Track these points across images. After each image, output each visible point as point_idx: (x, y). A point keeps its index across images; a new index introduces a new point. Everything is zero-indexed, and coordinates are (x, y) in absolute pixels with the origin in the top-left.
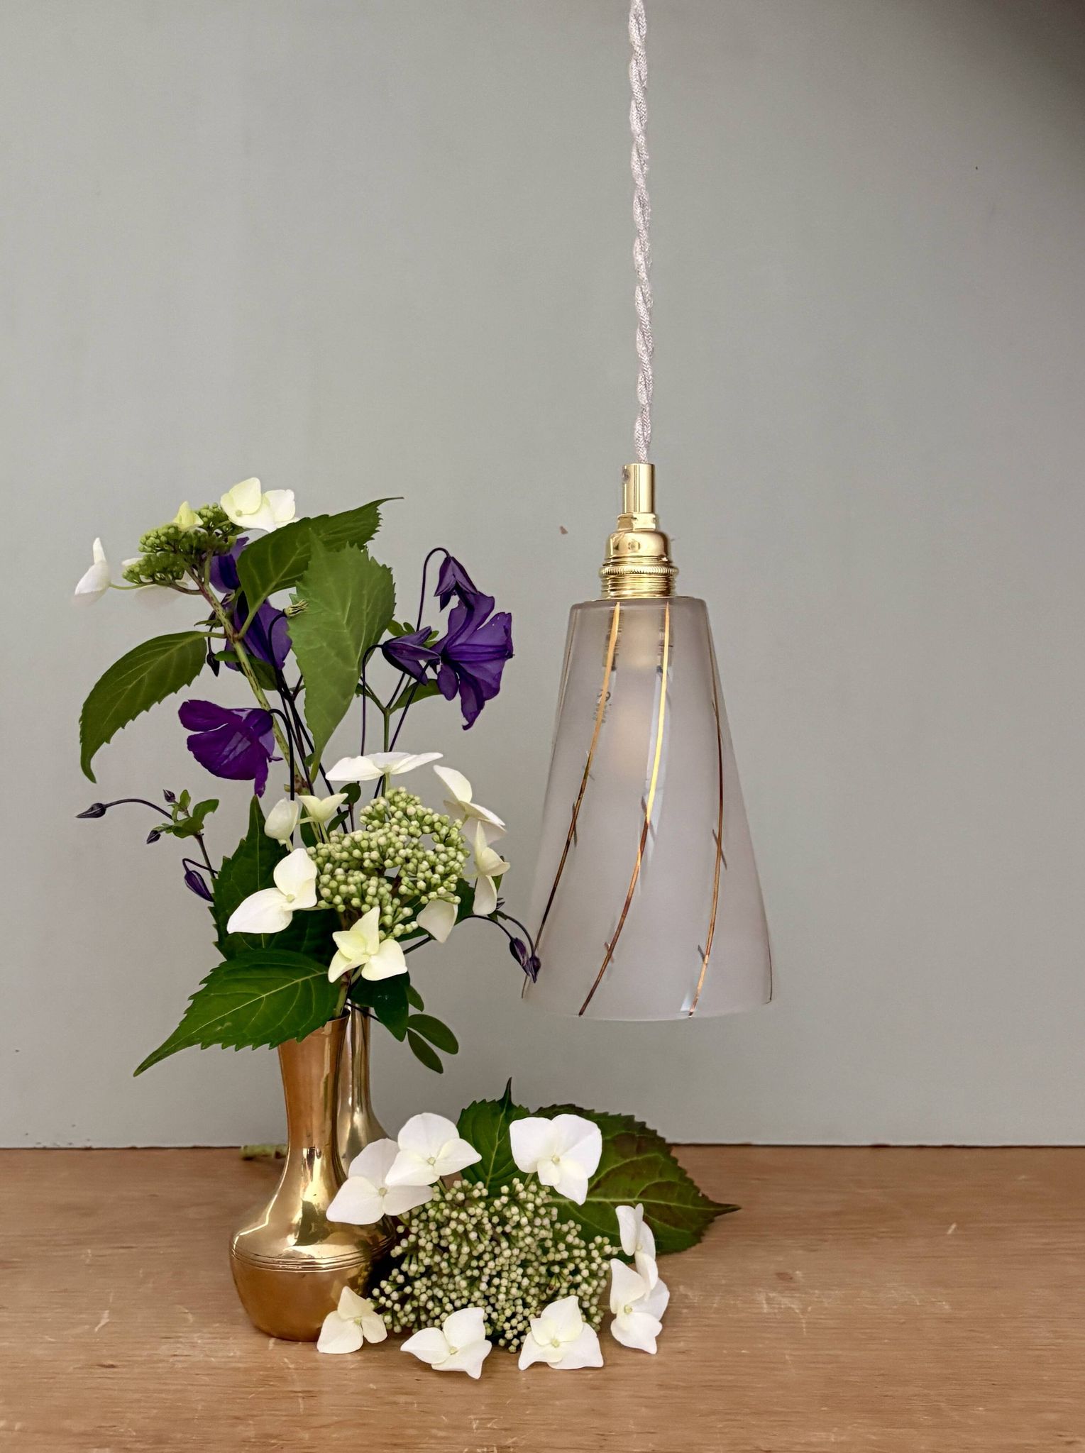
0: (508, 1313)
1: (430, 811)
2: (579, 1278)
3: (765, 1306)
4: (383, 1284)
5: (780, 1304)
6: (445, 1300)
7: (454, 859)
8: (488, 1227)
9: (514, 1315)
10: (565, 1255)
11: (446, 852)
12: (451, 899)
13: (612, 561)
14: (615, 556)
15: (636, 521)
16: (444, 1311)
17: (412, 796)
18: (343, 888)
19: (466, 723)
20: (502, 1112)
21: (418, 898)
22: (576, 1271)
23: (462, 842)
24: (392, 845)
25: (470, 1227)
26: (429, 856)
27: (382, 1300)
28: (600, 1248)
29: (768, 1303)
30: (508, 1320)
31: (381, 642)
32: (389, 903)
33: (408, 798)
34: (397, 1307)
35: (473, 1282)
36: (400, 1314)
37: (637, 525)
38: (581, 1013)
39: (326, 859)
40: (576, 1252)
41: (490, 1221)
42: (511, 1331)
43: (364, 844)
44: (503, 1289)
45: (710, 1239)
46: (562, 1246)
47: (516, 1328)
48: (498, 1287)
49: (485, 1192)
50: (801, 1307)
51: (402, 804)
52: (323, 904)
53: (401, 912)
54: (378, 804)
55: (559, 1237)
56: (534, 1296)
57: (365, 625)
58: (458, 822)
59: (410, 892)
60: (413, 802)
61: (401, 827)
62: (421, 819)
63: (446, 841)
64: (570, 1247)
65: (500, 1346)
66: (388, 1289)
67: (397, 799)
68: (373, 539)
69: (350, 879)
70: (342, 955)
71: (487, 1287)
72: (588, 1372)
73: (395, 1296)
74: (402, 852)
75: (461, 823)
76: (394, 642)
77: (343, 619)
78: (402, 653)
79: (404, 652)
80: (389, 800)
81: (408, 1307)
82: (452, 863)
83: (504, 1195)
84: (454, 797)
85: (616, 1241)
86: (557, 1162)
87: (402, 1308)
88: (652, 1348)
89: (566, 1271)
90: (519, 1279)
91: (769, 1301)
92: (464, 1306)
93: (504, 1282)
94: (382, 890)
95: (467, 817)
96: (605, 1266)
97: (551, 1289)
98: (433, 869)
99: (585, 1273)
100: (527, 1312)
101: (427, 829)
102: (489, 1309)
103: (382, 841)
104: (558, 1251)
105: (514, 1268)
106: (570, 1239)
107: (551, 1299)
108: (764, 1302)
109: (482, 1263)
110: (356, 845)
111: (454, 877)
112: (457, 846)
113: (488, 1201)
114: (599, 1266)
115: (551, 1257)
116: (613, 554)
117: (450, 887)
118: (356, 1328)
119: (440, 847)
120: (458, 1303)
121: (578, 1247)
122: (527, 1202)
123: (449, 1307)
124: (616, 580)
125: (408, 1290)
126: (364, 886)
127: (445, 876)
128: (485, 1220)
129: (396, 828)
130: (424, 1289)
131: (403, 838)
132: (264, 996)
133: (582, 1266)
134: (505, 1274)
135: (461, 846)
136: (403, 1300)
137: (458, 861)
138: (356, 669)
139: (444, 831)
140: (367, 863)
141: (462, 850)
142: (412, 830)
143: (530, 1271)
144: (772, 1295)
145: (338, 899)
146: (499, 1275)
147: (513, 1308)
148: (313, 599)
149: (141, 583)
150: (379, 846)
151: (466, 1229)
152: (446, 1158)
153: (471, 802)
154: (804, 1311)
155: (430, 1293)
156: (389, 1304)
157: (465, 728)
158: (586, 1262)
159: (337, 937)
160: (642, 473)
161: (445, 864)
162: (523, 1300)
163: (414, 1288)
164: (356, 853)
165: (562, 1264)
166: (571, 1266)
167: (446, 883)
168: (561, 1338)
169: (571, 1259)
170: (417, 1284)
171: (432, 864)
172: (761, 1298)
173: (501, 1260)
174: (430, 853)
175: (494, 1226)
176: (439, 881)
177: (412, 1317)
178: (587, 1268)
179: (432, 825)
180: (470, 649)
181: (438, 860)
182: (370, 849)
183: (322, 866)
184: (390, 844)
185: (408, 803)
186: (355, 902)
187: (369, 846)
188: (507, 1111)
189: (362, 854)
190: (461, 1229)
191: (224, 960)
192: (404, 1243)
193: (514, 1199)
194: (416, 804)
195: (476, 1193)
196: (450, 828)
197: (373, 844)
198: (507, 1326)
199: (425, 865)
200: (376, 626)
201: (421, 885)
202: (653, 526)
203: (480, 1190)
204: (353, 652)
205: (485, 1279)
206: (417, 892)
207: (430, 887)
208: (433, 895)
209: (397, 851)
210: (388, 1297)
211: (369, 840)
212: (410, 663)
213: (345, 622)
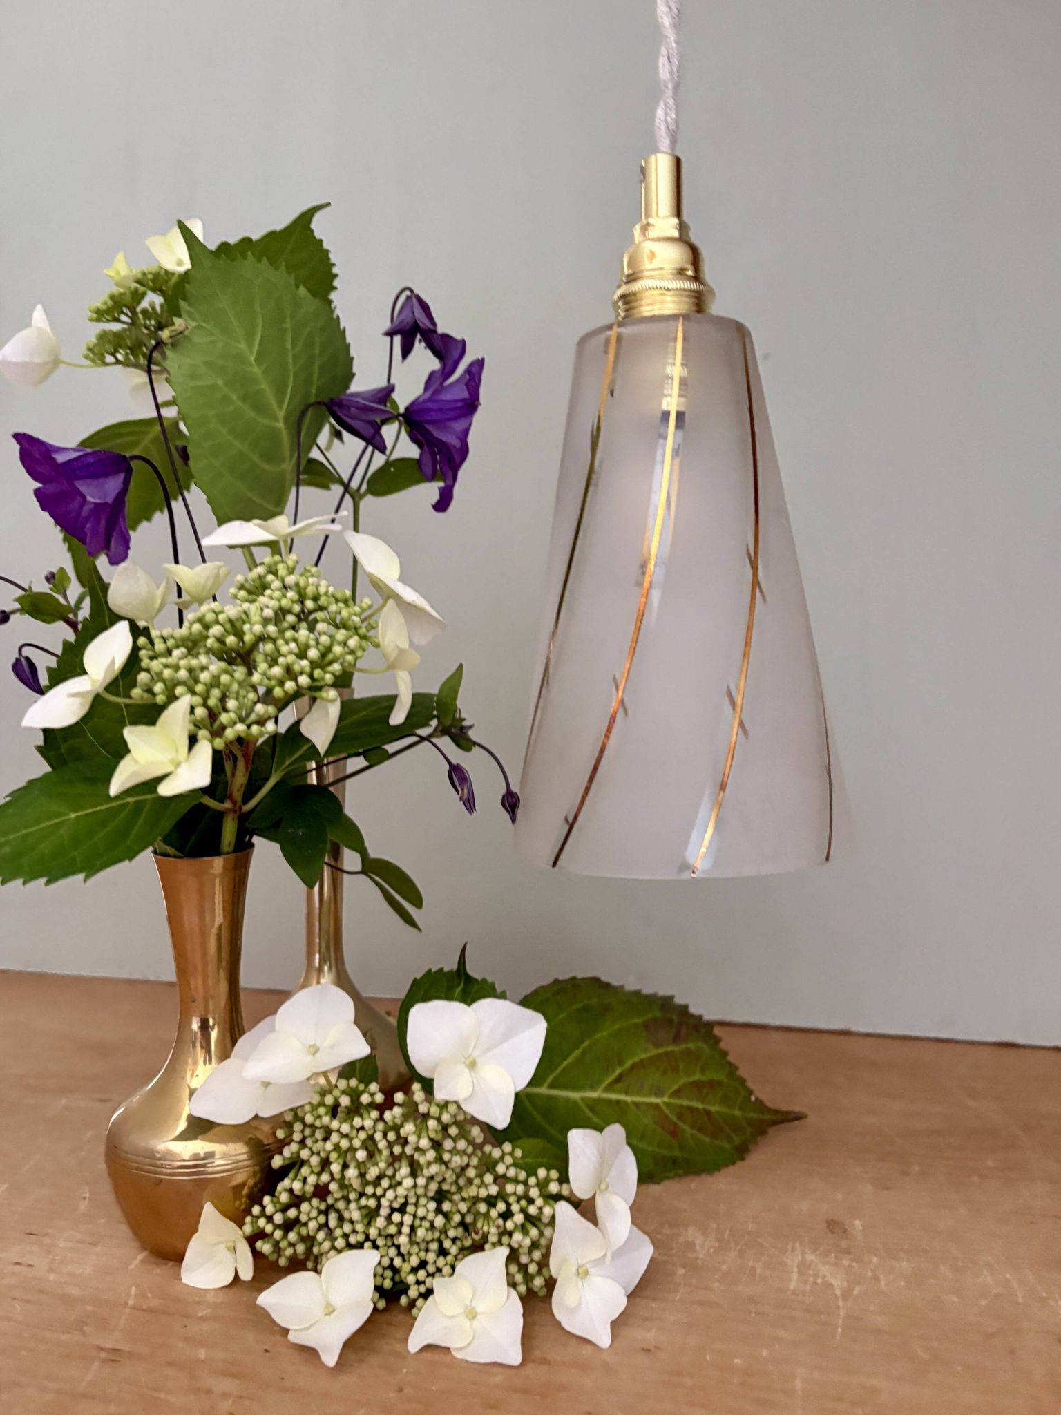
0: (414, 1261)
2: (509, 1225)
3: (795, 1276)
4: (267, 1200)
5: (816, 1276)
6: (338, 1232)
7: (342, 644)
8: (382, 1145)
9: (423, 1264)
10: (494, 1190)
15: (654, 227)
16: (333, 1247)
20: (458, 985)
22: (506, 1215)
25: (357, 1143)
27: (262, 1222)
28: (543, 1185)
29: (800, 1273)
30: (414, 1270)
34: (278, 1234)
35: (370, 1215)
36: (283, 1244)
37: (653, 233)
38: (554, 865)
40: (509, 1188)
41: (385, 1136)
42: (416, 1287)
44: (406, 1229)
45: (757, 1157)
46: (489, 1178)
47: (424, 1282)
48: (401, 1224)
49: (379, 1098)
50: (845, 1284)
55: (488, 1165)
56: (454, 1240)
59: (265, 682)
62: (302, 591)
64: (500, 1179)
65: (401, 1306)
66: (270, 1209)
70: (134, 761)
71: (385, 1224)
72: (496, 1370)
73: (278, 1218)
77: (251, 352)
78: (349, 410)
79: (354, 409)
80: (269, 568)
81: (292, 1236)
83: (399, 1105)
85: (564, 1179)
86: (472, 1065)
87: (285, 1236)
88: (603, 1338)
89: (494, 1213)
90: (431, 1216)
91: (804, 1267)
92: (360, 1246)
93: (408, 1220)
96: (547, 1211)
97: (477, 1233)
98: (302, 655)
99: (519, 1218)
100: (441, 1262)
101: (309, 604)
102: (392, 1252)
104: (483, 1184)
105: (423, 1201)
106: (501, 1169)
107: (478, 1247)
108: (795, 1269)
109: (379, 1191)
111: (335, 667)
112: (356, 629)
113: (382, 1108)
114: (540, 1209)
115: (473, 1191)
117: (323, 679)
118: (228, 1256)
120: (353, 1239)
121: (515, 1181)
122: (426, 1116)
123: (340, 1243)
125: (292, 1213)
127: (316, 664)
128: (378, 1136)
129: (266, 600)
130: (314, 1214)
132: (73, 815)
133: (515, 1208)
134: (410, 1209)
135: (360, 629)
136: (288, 1226)
139: (334, 608)
141: (362, 637)
143: (446, 1206)
144: (810, 1257)
145: (158, 687)
146: (402, 1210)
147: (422, 1254)
149: (105, 364)
150: (230, 620)
151: (351, 1145)
152: (332, 1047)
154: (846, 1295)
155: (322, 1219)
156: (269, 1228)
158: (523, 1203)
159: (130, 733)
160: (661, 169)
162: (440, 1243)
163: (300, 1212)
165: (491, 1201)
166: (501, 1206)
167: (315, 672)
168: (481, 1307)
169: (502, 1196)
170: (305, 1206)
171: (302, 647)
172: (793, 1261)
173: (401, 1191)
175: (390, 1145)
176: (307, 669)
177: (301, 1248)
178: (523, 1211)
179: (317, 599)
180: (435, 406)
181: (312, 642)
188: (465, 984)
190: (344, 1144)
191: (49, 769)
192: (287, 1152)
193: (412, 1112)
195: (365, 1099)
197: (222, 618)
198: (411, 1279)
199: (291, 647)
200: (315, 377)
201: (276, 671)
202: (678, 233)
203: (372, 1095)
205: (384, 1212)
210: (270, 1219)
212: (360, 423)
213: (252, 358)
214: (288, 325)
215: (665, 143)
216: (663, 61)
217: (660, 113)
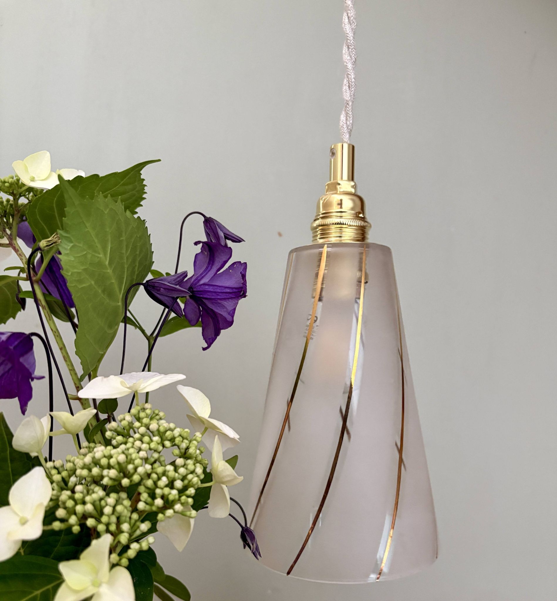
1: (172, 425)
7: (192, 472)
11: (184, 466)
12: (188, 513)
13: (321, 216)
14: (324, 212)
15: (340, 186)
17: (157, 412)
18: (79, 508)
19: (205, 345)
21: (155, 514)
23: (201, 452)
24: (132, 462)
26: (168, 471)
31: (144, 282)
32: (128, 519)
33: (154, 413)
37: (341, 189)
39: (71, 473)
43: (104, 461)
51: (146, 421)
52: (57, 525)
53: (138, 527)
54: (124, 419)
57: (126, 266)
58: (198, 435)
59: (148, 508)
60: (158, 417)
61: (142, 442)
62: (161, 434)
63: (185, 455)
67: (142, 415)
68: (142, 206)
69: (88, 499)
70: (69, 587)
74: (140, 470)
75: (200, 436)
76: (153, 281)
77: (106, 259)
78: (159, 290)
79: (162, 289)
80: (135, 416)
82: (190, 477)
84: (195, 413)
94: (119, 508)
95: (206, 429)
98: (171, 485)
101: (167, 443)
103: (122, 458)
110: (96, 463)
111: (191, 491)
112: (196, 458)
116: (322, 211)
117: (187, 503)
119: (180, 461)
124: (324, 230)
126: (103, 503)
127: (181, 492)
129: (138, 443)
131: (143, 454)
135: (199, 458)
137: (196, 474)
138: (120, 304)
139: (184, 445)
140: (105, 481)
141: (200, 462)
142: (153, 445)
145: (73, 520)
148: (77, 244)
150: (119, 463)
153: (209, 417)
157: (204, 349)
159: (64, 567)
161: (183, 479)
164: (95, 471)
167: (183, 498)
171: (171, 480)
174: (170, 468)
176: (177, 497)
179: (172, 440)
180: (211, 289)
181: (177, 474)
182: (109, 467)
183: (67, 479)
184: (130, 461)
185: (151, 419)
186: (90, 522)
187: (109, 464)
189: (102, 472)
194: (161, 419)
196: (190, 442)
197: (113, 461)
199: (164, 480)
200: (136, 268)
201: (159, 502)
202: (353, 191)
204: (117, 289)
206: (154, 509)
207: (168, 504)
208: (169, 512)
209: (136, 469)
211: (110, 457)
212: (166, 298)
213: (107, 263)
214: (123, 238)
215: (346, 137)
216: (345, 88)
217: (343, 117)
